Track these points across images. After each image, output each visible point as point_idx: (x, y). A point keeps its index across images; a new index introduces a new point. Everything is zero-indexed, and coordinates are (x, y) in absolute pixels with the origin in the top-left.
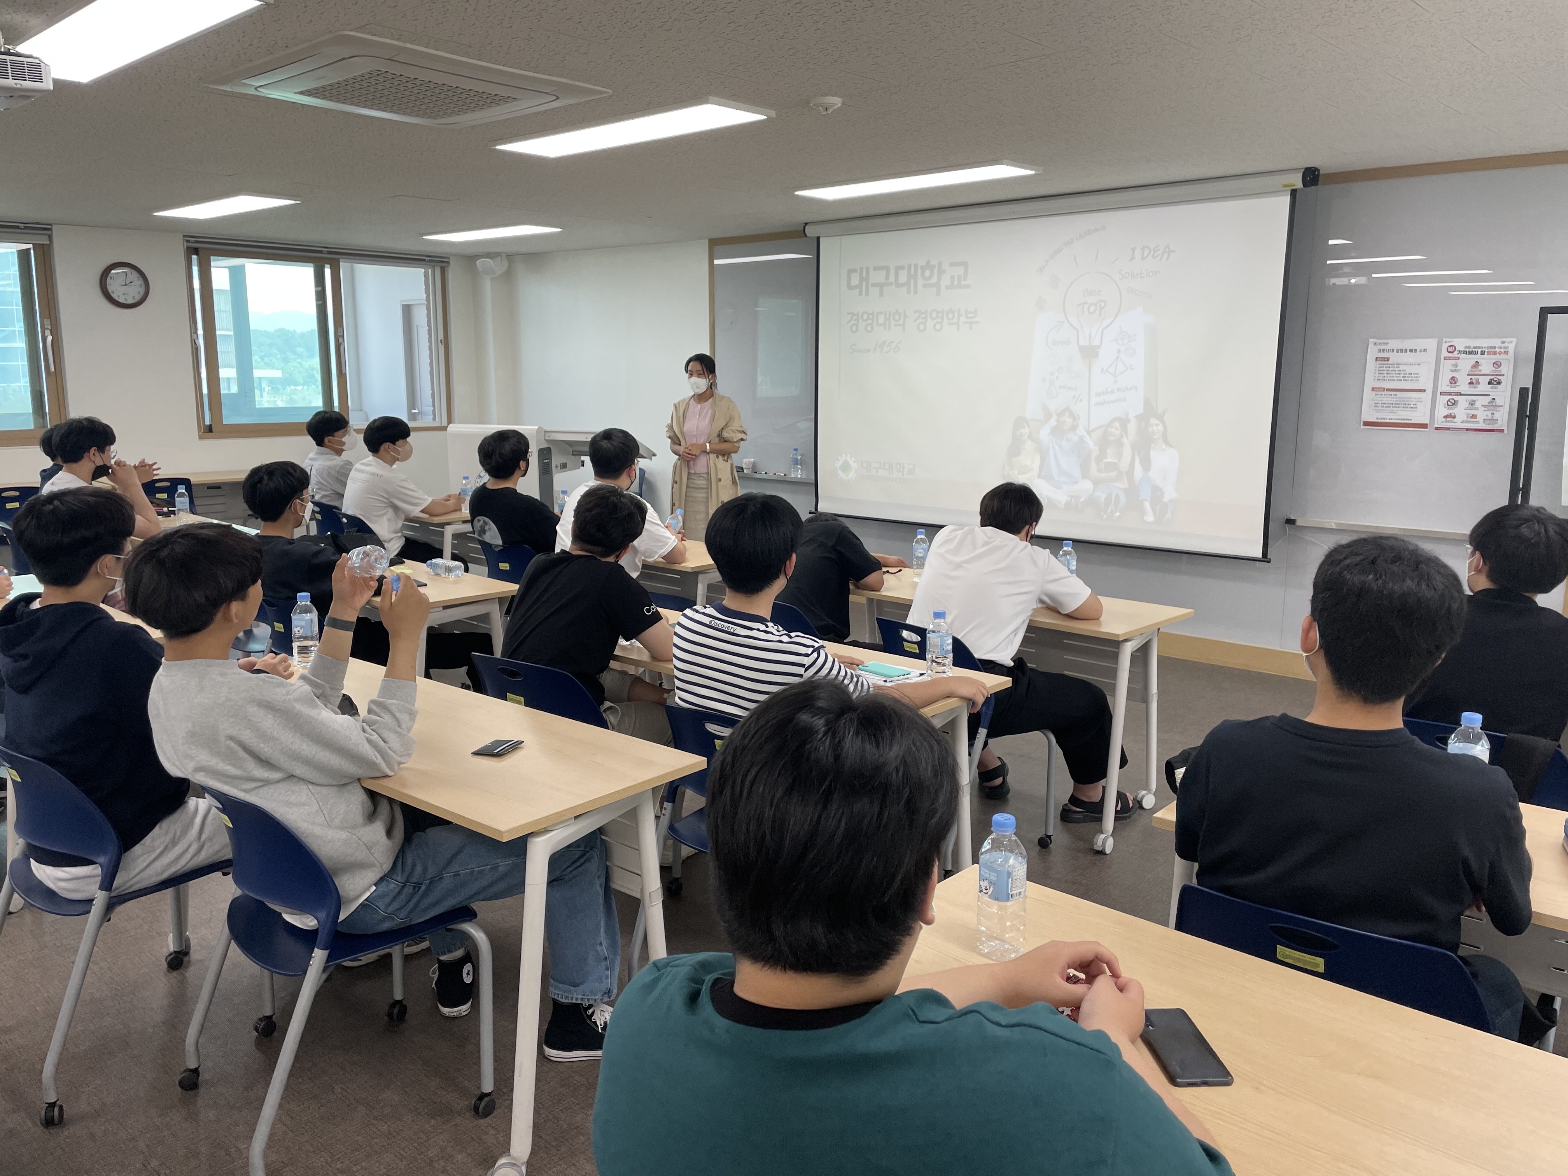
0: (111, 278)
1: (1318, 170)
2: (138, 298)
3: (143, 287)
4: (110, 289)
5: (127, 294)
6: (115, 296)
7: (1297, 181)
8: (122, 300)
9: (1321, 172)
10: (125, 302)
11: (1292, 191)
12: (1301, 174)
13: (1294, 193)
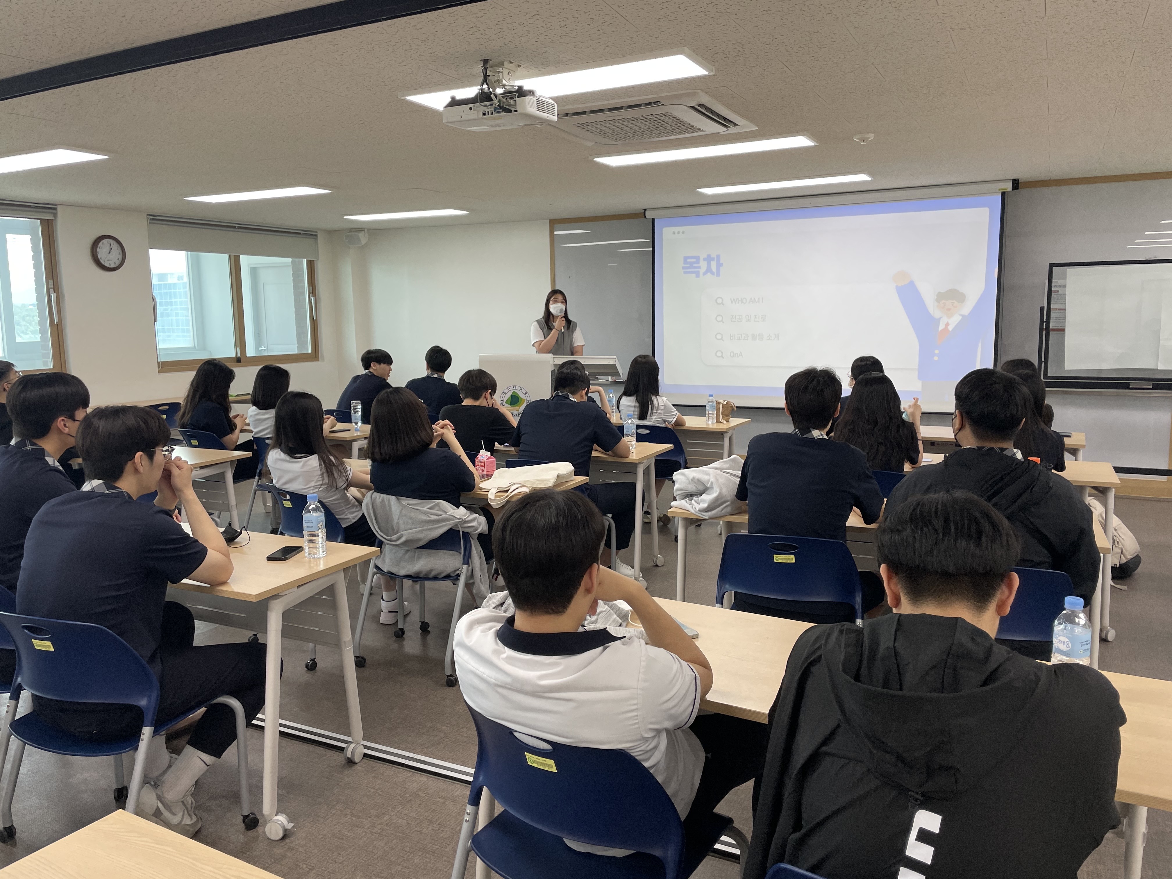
0: (99, 248)
1: (1018, 180)
2: (118, 263)
3: (121, 255)
4: (99, 256)
5: (111, 260)
6: (102, 261)
7: (1009, 186)
8: (107, 265)
9: (1020, 181)
10: (108, 266)
11: (1002, 192)
12: (1011, 183)
13: (1003, 194)
